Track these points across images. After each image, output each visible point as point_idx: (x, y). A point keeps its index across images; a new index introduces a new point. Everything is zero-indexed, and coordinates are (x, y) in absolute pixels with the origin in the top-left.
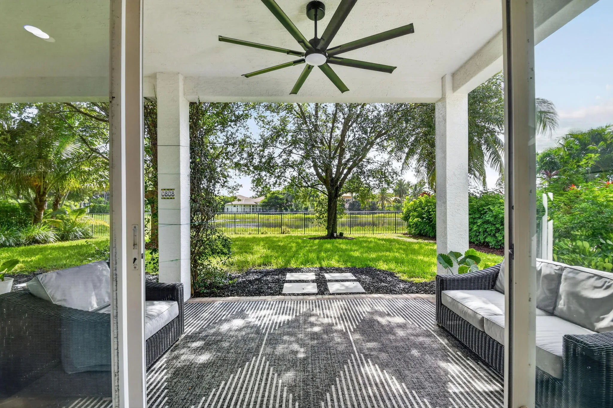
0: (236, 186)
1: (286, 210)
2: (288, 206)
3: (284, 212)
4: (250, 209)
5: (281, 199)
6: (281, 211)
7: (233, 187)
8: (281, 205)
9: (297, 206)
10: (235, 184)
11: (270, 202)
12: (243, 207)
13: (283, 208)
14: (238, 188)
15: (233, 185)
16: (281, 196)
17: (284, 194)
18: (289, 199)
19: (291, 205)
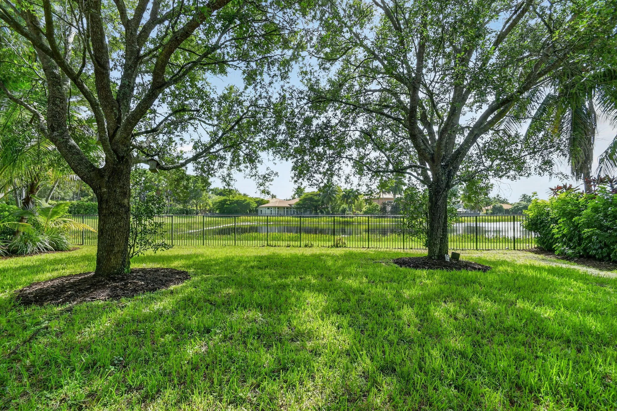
0: (268, 175)
1: (322, 212)
2: (324, 208)
3: (320, 215)
4: (284, 211)
5: (317, 201)
6: (317, 213)
7: (265, 177)
8: (316, 208)
9: (334, 208)
10: (267, 172)
11: (305, 205)
12: (277, 210)
13: (318, 211)
14: (272, 178)
15: (264, 174)
16: (316, 198)
17: (319, 195)
18: (325, 201)
19: (327, 208)
